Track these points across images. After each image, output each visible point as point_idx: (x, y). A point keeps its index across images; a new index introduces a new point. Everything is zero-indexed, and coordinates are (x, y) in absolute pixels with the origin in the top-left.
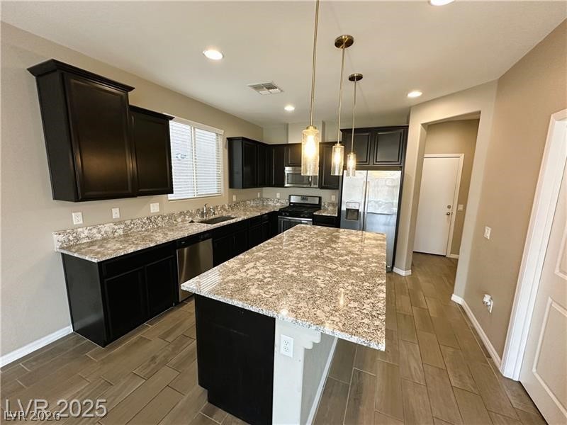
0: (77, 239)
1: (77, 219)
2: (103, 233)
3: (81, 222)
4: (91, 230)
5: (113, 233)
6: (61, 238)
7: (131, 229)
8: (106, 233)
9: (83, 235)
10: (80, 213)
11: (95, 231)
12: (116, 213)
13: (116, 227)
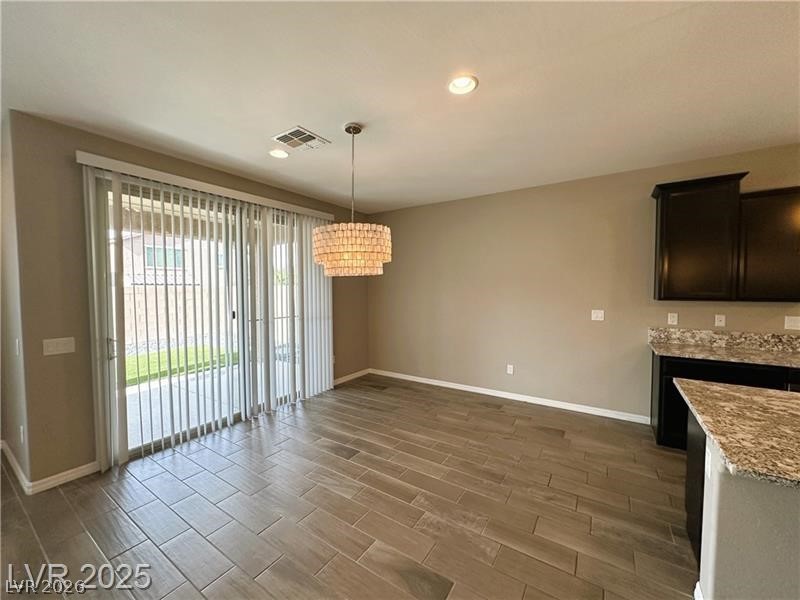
0: (668, 338)
1: (672, 319)
2: (697, 339)
3: (675, 323)
4: (684, 332)
5: (712, 342)
6: (653, 333)
7: (739, 344)
8: (701, 339)
9: (674, 336)
10: (676, 315)
11: (688, 335)
12: (720, 321)
13: (716, 336)
